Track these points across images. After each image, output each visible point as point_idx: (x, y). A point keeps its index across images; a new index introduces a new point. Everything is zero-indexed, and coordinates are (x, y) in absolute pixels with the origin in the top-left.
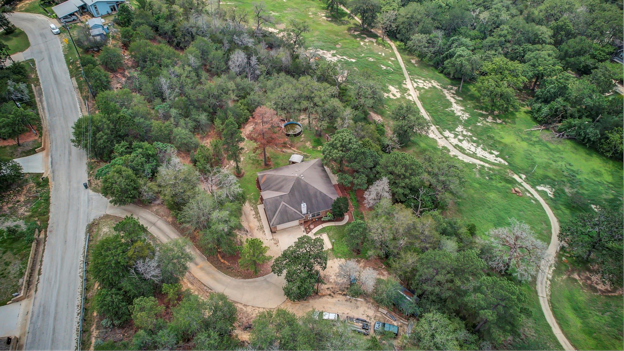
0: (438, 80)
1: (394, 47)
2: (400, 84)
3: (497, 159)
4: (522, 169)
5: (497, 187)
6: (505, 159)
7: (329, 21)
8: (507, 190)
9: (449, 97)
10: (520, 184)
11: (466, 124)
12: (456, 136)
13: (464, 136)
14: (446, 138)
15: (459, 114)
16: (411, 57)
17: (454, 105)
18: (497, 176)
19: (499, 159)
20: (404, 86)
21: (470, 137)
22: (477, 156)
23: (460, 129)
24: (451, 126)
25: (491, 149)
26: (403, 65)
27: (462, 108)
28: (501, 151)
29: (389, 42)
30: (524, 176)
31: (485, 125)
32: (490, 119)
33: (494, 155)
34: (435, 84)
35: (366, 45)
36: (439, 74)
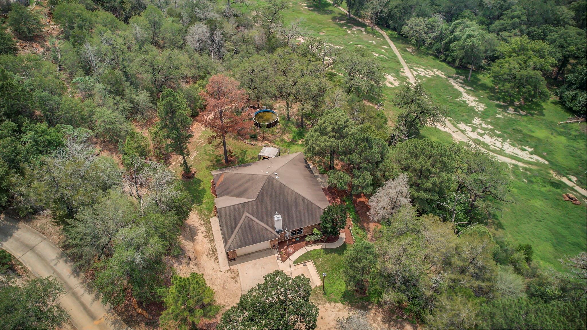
0: (441, 69)
1: (385, 35)
2: (397, 72)
3: (532, 156)
4: (570, 169)
5: (541, 192)
6: (543, 157)
7: (311, 10)
8: (557, 196)
9: (457, 86)
10: (572, 189)
11: (484, 116)
12: (474, 129)
13: (485, 129)
14: (463, 131)
15: (472, 104)
16: (406, 46)
17: (465, 95)
18: (538, 178)
19: (535, 157)
20: (402, 74)
21: (492, 130)
22: (505, 153)
23: (477, 121)
24: (466, 117)
25: (522, 145)
26: (398, 54)
27: (474, 98)
28: (535, 147)
29: (380, 31)
30: (574, 179)
31: (506, 117)
32: (511, 110)
33: (527, 152)
34: (438, 73)
35: (354, 34)
36: (440, 63)
